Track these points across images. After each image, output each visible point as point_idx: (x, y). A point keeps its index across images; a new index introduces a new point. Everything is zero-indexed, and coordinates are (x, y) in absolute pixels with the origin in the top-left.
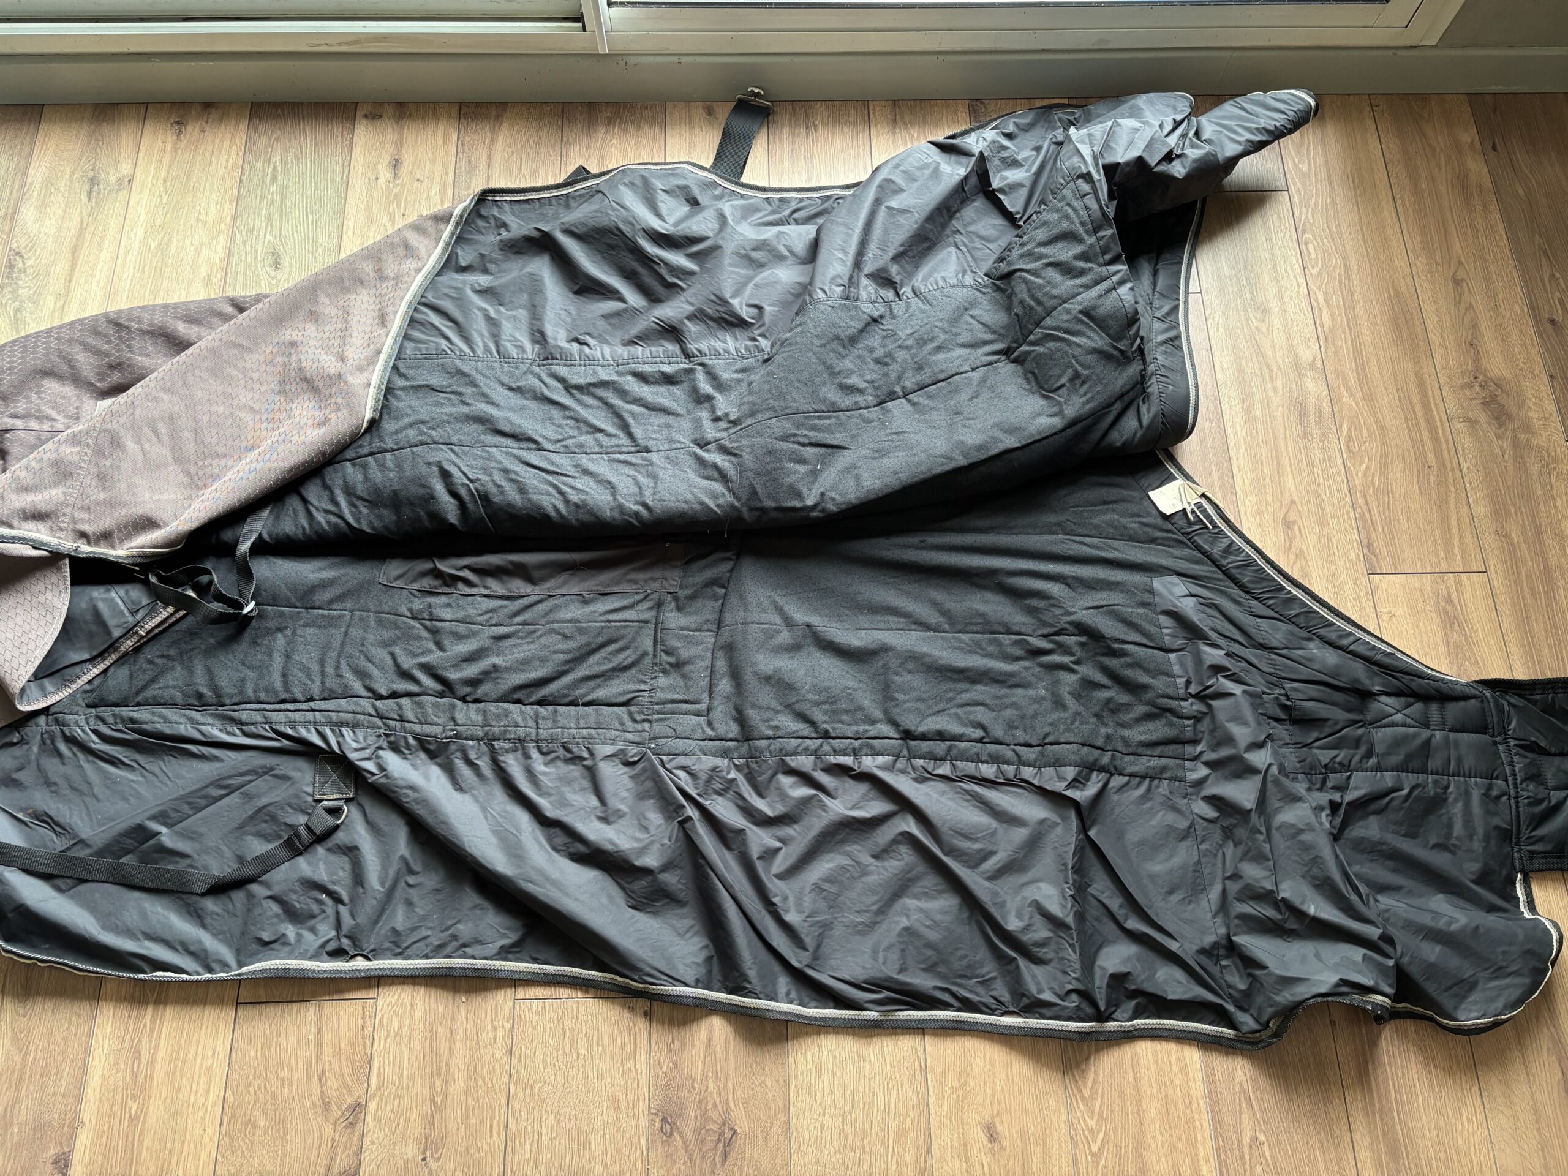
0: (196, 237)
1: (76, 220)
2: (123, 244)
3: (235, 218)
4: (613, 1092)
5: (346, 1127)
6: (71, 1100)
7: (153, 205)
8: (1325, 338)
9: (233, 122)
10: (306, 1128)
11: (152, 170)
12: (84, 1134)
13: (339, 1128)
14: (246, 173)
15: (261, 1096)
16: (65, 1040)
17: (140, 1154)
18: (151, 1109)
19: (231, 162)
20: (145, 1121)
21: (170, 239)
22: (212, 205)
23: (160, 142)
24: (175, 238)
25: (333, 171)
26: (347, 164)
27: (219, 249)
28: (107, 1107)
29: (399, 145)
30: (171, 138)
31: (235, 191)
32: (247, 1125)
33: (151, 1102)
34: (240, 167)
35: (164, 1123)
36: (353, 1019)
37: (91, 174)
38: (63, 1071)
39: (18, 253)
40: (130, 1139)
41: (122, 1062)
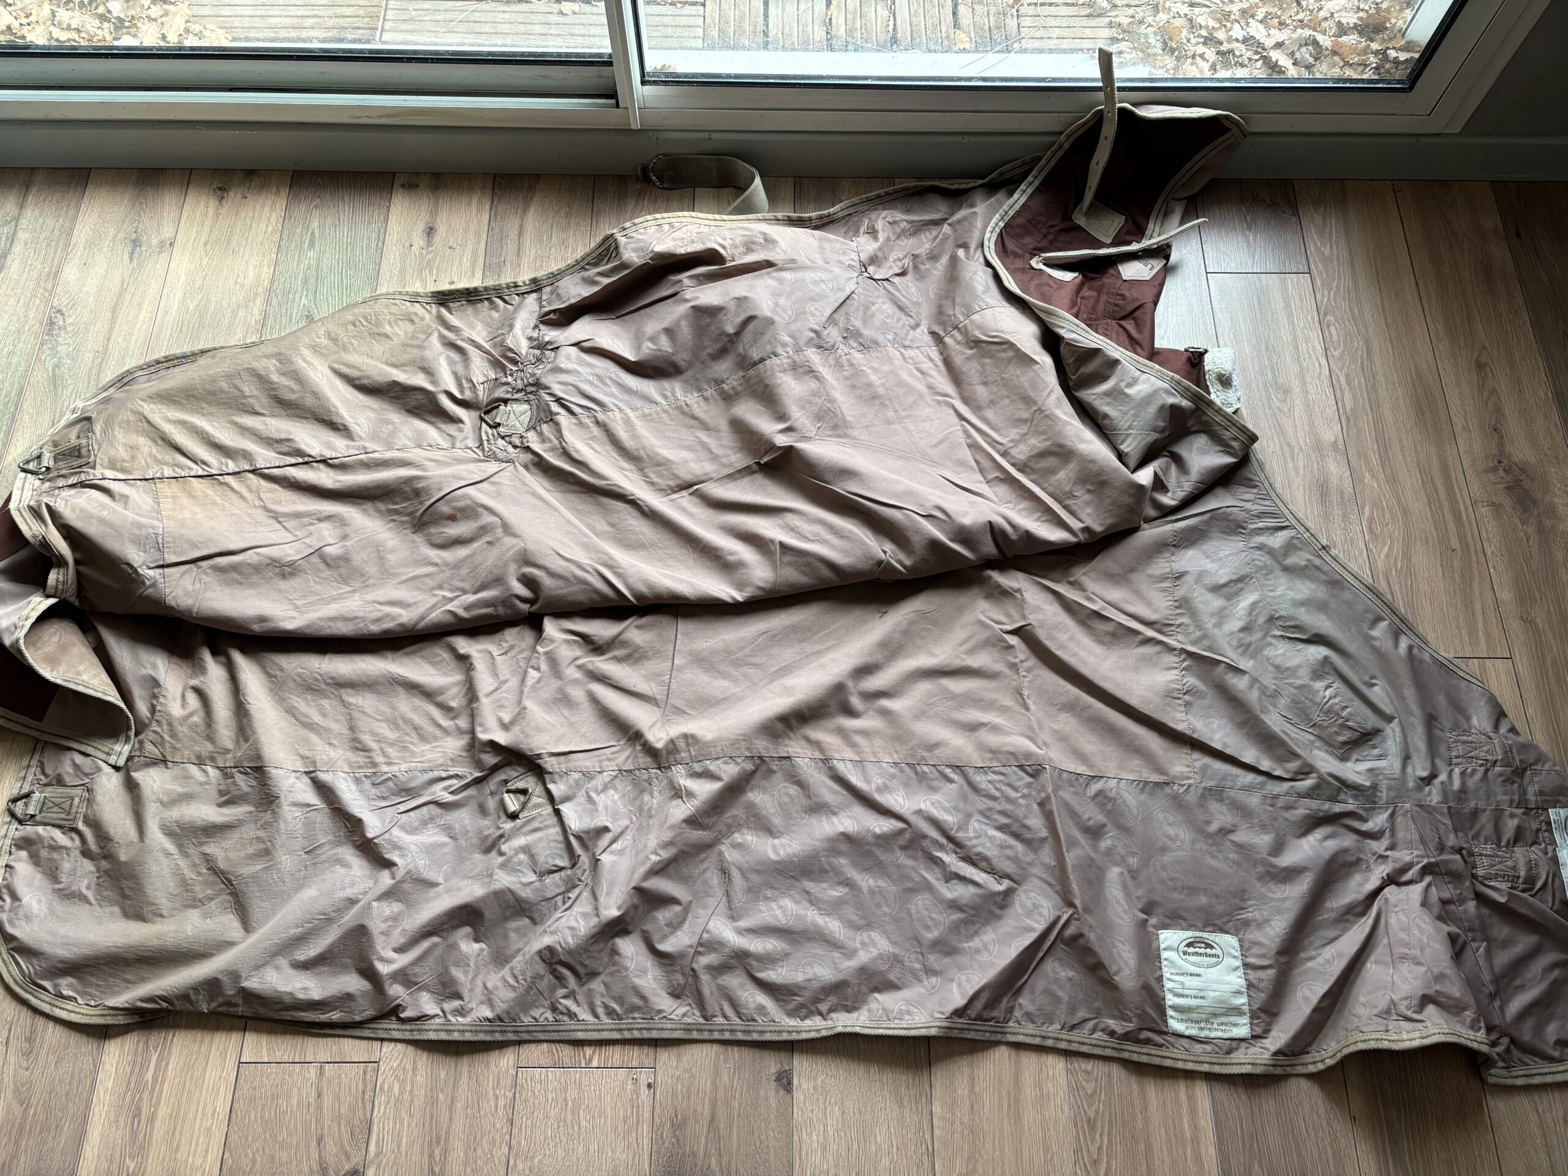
0: (234, 299)
1: (117, 280)
2: (162, 305)
3: (272, 281)
4: (615, 1168)
6: (70, 1158)
7: (192, 268)
8: (1347, 419)
9: (274, 189)
11: (193, 235)
14: (285, 237)
15: (259, 1159)
16: (67, 1094)
18: (149, 1168)
19: (270, 227)
21: (209, 301)
22: (251, 268)
23: (202, 207)
24: (214, 300)
25: (369, 238)
26: (382, 231)
28: (104, 1165)
29: (434, 213)
30: (213, 203)
31: (274, 255)
33: (149, 1162)
34: (279, 233)
36: (354, 1084)
37: (134, 236)
38: (63, 1126)
39: (58, 311)
41: (122, 1120)
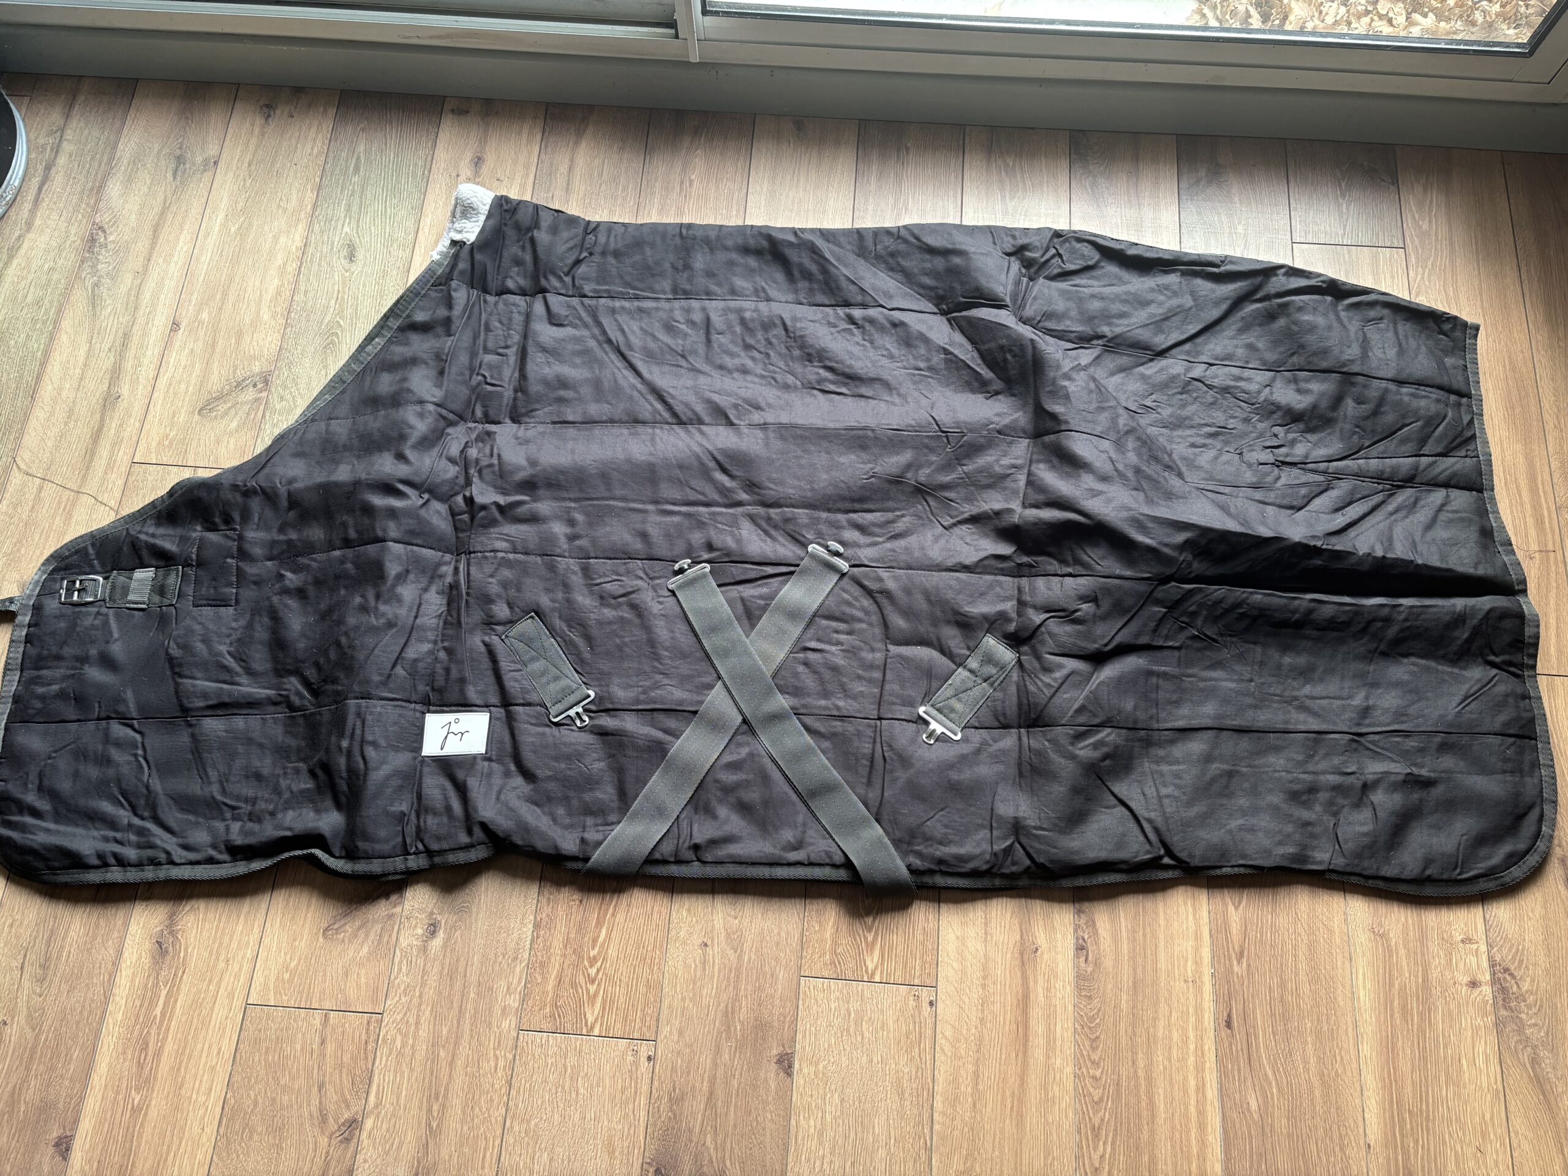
0: (276, 223)
1: (160, 198)
2: (203, 225)
3: (315, 207)
4: (610, 1137)
5: (341, 1142)
6: (78, 1085)
7: (236, 188)
9: (321, 110)
10: (302, 1138)
11: (239, 153)
12: (87, 1120)
13: (333, 1142)
14: (330, 162)
15: (261, 1101)
16: (78, 1023)
17: (138, 1146)
18: (153, 1102)
19: (315, 151)
20: (146, 1114)
21: (250, 224)
22: (294, 192)
23: (248, 124)
24: (255, 223)
25: (416, 165)
26: (430, 158)
27: (297, 237)
28: (111, 1095)
29: (483, 142)
30: (259, 121)
31: (318, 179)
32: (244, 1129)
33: (154, 1095)
34: (324, 156)
35: (164, 1117)
36: (357, 1033)
37: (178, 152)
38: (72, 1055)
39: (100, 228)
40: (131, 1129)
41: (129, 1053)
